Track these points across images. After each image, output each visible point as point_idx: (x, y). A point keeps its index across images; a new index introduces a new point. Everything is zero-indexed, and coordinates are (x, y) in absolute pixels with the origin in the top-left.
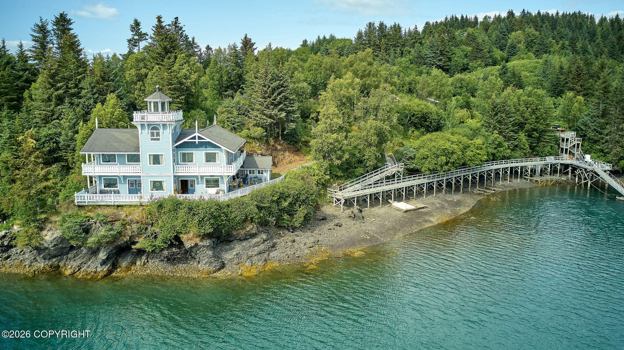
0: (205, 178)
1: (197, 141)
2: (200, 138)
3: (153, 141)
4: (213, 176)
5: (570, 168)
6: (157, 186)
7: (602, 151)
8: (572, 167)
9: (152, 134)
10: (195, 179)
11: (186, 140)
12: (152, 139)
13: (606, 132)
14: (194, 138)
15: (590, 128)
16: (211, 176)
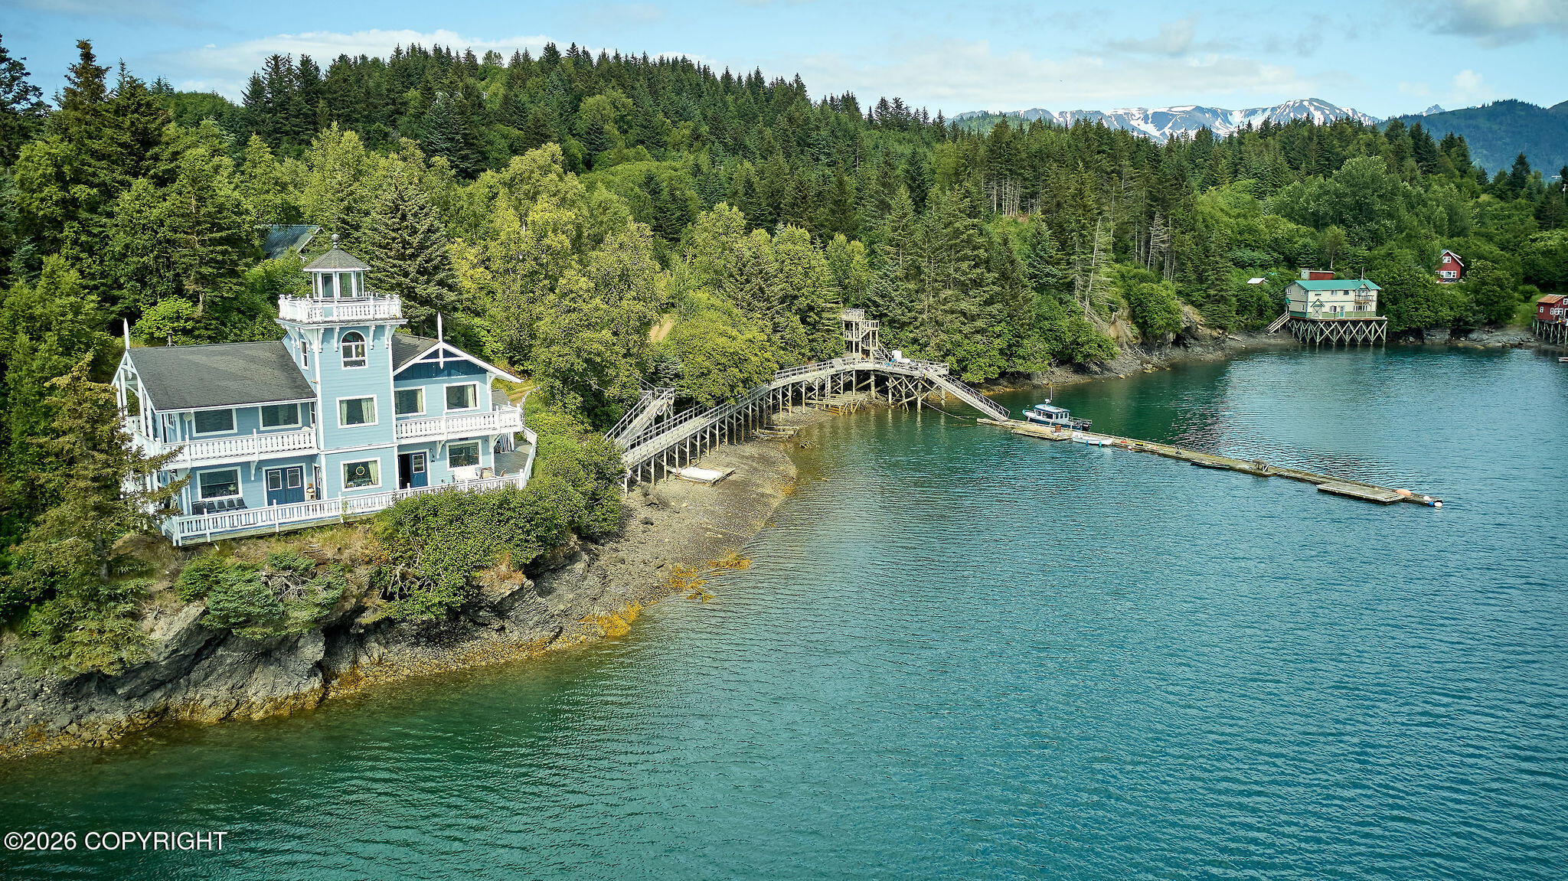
0: (448, 445)
1: (441, 360)
2: (447, 354)
3: (349, 368)
4: (467, 439)
5: (873, 378)
6: (358, 474)
7: (915, 341)
8: (876, 376)
9: (347, 352)
10: (427, 451)
11: (417, 360)
12: (346, 364)
13: (918, 306)
14: (435, 354)
15: (892, 300)
16: (461, 439)
